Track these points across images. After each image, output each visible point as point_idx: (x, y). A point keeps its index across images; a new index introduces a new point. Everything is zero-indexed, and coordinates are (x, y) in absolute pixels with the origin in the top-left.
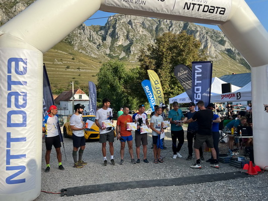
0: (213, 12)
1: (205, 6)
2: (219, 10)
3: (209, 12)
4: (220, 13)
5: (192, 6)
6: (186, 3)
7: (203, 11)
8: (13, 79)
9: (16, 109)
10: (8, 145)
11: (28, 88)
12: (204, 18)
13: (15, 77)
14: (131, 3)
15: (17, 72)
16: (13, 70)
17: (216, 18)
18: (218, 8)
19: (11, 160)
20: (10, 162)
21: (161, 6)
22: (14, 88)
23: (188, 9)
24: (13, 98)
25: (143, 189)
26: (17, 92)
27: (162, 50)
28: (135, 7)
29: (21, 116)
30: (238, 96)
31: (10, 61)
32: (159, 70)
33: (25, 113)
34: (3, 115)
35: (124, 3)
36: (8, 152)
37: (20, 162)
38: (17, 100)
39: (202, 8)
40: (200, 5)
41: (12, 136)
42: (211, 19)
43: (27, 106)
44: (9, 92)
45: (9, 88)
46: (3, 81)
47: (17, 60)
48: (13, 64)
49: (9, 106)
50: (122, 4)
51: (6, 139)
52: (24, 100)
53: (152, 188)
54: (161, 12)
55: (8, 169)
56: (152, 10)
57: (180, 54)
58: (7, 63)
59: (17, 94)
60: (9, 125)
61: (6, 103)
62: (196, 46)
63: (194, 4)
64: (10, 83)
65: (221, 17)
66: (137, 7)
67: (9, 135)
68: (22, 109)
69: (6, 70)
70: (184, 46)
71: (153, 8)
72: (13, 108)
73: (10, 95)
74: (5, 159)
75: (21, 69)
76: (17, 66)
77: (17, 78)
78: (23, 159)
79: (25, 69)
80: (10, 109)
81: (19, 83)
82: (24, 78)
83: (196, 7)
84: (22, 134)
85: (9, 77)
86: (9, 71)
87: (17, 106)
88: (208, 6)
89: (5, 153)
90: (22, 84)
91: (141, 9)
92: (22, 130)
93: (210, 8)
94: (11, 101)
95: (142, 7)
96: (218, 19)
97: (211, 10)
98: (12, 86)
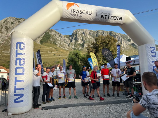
0: (116, 19)
1: (111, 16)
2: (119, 18)
3: (114, 19)
4: (119, 20)
5: (105, 16)
6: (102, 15)
7: (111, 19)
8: (18, 52)
9: (19, 66)
10: (15, 84)
11: (25, 56)
12: (112, 22)
13: (19, 51)
14: (75, 16)
15: (20, 49)
16: (18, 48)
17: (118, 22)
18: (118, 17)
19: (17, 91)
20: (16, 92)
21: (90, 17)
22: (19, 56)
23: (103, 18)
24: (18, 61)
25: (83, 107)
26: (20, 58)
27: (98, 44)
28: (77, 18)
29: (22, 69)
30: (133, 62)
31: (17, 43)
32: (97, 54)
33: (24, 68)
34: (13, 69)
35: (72, 16)
36: (15, 87)
37: (21, 92)
38: (20, 62)
39: (110, 17)
40: (109, 16)
41: (17, 79)
42: (115, 23)
43: (25, 65)
44: (17, 58)
45: (16, 56)
46: (14, 53)
47: (20, 43)
48: (19, 45)
49: (16, 65)
50: (71, 17)
51: (14, 80)
52: (23, 62)
53: (88, 106)
54: (90, 20)
55: (15, 95)
56: (85, 19)
57: (107, 45)
58: (16, 45)
59: (20, 59)
60: (16, 74)
61: (15, 63)
62: (115, 41)
63: (106, 16)
64: (17, 54)
65: (120, 22)
66: (78, 18)
67: (16, 78)
68: (22, 66)
69: (15, 48)
70: (109, 42)
71: (86, 18)
72: (18, 65)
73: (17, 59)
74: (14, 90)
75: (22, 47)
76: (20, 46)
77: (20, 52)
78: (22, 90)
79: (24, 47)
80: (16, 66)
81: (21, 54)
82: (24, 51)
83: (107, 17)
84: (22, 78)
85: (17, 51)
86: (17, 48)
87: (20, 64)
88: (113, 17)
89: (14, 87)
90: (22, 54)
91: (80, 19)
92: (22, 76)
93: (114, 17)
94: (17, 62)
95: (80, 18)
96: (119, 23)
97: (115, 18)
98: (18, 55)
